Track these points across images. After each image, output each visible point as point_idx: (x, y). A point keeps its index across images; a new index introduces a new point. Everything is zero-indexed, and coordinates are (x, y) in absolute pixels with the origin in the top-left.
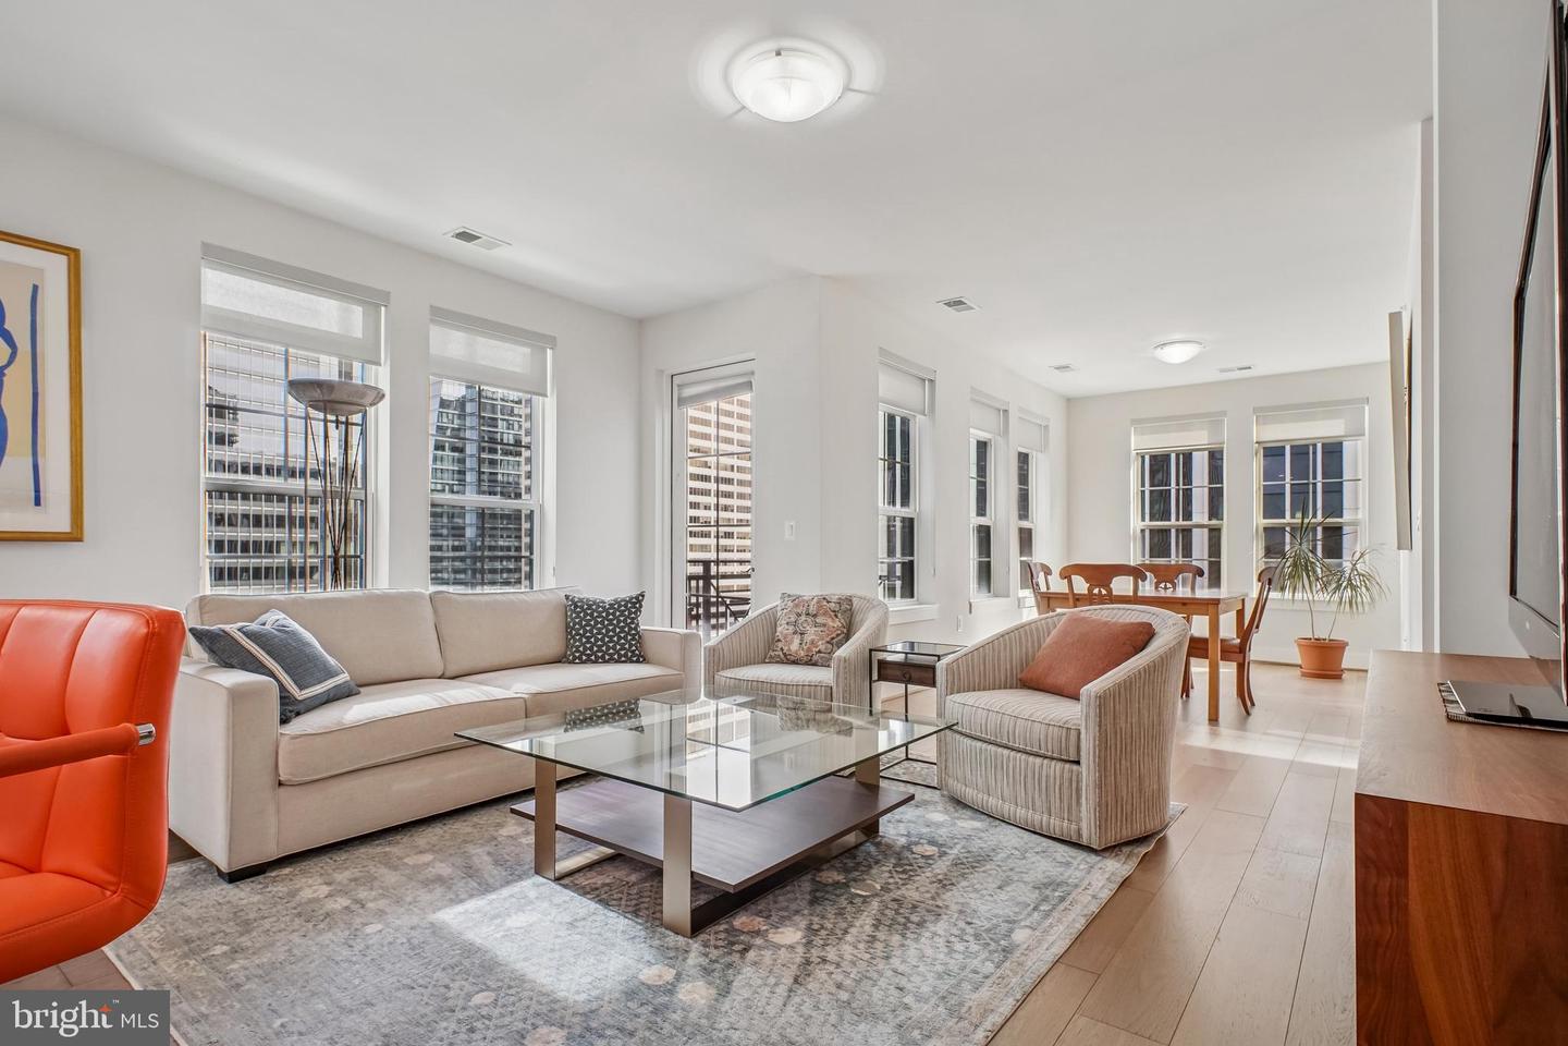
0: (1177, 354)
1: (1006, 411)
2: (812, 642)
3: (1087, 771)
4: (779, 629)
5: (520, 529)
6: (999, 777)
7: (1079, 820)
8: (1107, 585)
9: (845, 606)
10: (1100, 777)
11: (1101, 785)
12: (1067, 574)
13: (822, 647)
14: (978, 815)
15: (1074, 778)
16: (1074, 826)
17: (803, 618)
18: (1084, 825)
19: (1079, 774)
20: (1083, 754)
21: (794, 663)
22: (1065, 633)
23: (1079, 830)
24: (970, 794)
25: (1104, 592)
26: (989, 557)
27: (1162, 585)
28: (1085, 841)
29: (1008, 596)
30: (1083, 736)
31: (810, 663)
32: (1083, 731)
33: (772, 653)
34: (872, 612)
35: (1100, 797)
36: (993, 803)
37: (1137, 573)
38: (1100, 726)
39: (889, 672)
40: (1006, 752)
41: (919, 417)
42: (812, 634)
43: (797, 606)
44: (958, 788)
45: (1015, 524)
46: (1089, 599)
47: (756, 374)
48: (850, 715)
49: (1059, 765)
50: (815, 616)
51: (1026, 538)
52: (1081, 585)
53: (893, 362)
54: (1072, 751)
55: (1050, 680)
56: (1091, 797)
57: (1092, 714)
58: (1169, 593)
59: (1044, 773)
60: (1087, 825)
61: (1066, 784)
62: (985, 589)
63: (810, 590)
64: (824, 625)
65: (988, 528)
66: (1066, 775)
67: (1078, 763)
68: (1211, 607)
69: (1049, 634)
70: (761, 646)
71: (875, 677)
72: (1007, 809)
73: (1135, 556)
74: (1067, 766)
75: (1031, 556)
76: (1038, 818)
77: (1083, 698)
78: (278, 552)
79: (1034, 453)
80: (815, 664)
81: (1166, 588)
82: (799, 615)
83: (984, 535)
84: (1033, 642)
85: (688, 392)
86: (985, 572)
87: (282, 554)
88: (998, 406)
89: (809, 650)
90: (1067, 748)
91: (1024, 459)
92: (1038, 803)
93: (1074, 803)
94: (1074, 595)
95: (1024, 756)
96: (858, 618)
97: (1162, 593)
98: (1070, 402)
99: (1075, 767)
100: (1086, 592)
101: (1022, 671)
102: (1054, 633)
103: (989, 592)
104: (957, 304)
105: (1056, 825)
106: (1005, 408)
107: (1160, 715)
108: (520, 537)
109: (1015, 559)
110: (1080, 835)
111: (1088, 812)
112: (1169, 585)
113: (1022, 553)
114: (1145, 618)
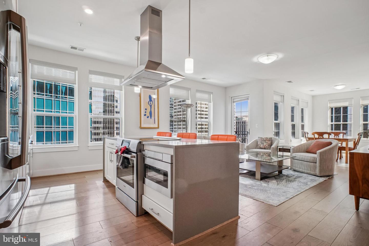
0: (339, 87)
1: (298, 100)
2: (265, 145)
3: (318, 164)
4: (258, 143)
5: (173, 124)
6: (302, 166)
7: (316, 172)
8: (322, 136)
9: (271, 139)
10: (320, 165)
11: (320, 166)
12: (313, 134)
13: (267, 146)
14: (298, 172)
15: (315, 165)
16: (315, 173)
17: (263, 141)
18: (317, 173)
19: (316, 165)
20: (317, 161)
21: (262, 149)
22: (315, 144)
23: (316, 173)
24: (297, 169)
25: (322, 137)
26: (295, 130)
27: (336, 136)
28: (317, 175)
29: (299, 139)
30: (317, 159)
31: (265, 149)
32: (317, 158)
33: (257, 146)
34: (276, 140)
35: (320, 168)
36: (301, 170)
37: (329, 134)
38: (320, 157)
39: (281, 150)
40: (303, 162)
41: (280, 103)
42: (265, 144)
43: (262, 139)
44: (295, 168)
45: (301, 123)
46: (319, 138)
47: (250, 97)
48: (273, 157)
49: (313, 163)
50: (265, 141)
51: (303, 127)
52: (317, 136)
53: (276, 93)
54: (315, 161)
55: (312, 151)
56: (318, 168)
57: (319, 155)
58: (337, 138)
59: (310, 165)
60: (317, 172)
61: (314, 166)
62: (293, 137)
63: (264, 136)
64: (267, 142)
65: (294, 125)
66: (314, 165)
67: (316, 163)
68: (346, 140)
69: (312, 143)
70: (255, 146)
71: (278, 151)
72: (303, 171)
73: (329, 131)
74: (314, 163)
75: (304, 130)
76: (309, 172)
77: (317, 153)
78: (100, 129)
79: (305, 108)
80: (266, 149)
81: (336, 137)
82: (262, 141)
83: (293, 126)
84: (309, 145)
85: (235, 100)
86: (293, 134)
87: (100, 130)
88: (297, 99)
89: (264, 147)
90: (314, 161)
91: (302, 110)
92: (309, 169)
93: (315, 169)
94: (315, 138)
95: (306, 162)
96: (273, 141)
97: (336, 138)
98: (313, 97)
99: (316, 164)
100: (318, 137)
101: (307, 150)
102: (313, 143)
103: (295, 138)
104: (290, 82)
105: (312, 173)
106: (298, 99)
107: (332, 156)
108: (173, 126)
109: (300, 131)
110: (316, 174)
111: (318, 170)
112: (337, 136)
113: (302, 130)
114: (331, 141)
